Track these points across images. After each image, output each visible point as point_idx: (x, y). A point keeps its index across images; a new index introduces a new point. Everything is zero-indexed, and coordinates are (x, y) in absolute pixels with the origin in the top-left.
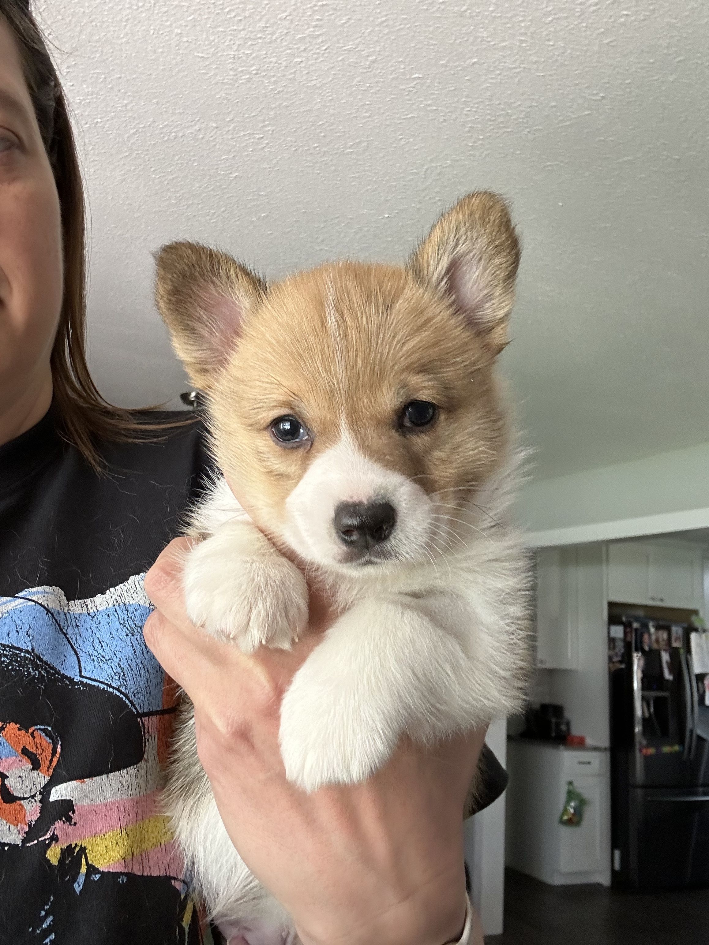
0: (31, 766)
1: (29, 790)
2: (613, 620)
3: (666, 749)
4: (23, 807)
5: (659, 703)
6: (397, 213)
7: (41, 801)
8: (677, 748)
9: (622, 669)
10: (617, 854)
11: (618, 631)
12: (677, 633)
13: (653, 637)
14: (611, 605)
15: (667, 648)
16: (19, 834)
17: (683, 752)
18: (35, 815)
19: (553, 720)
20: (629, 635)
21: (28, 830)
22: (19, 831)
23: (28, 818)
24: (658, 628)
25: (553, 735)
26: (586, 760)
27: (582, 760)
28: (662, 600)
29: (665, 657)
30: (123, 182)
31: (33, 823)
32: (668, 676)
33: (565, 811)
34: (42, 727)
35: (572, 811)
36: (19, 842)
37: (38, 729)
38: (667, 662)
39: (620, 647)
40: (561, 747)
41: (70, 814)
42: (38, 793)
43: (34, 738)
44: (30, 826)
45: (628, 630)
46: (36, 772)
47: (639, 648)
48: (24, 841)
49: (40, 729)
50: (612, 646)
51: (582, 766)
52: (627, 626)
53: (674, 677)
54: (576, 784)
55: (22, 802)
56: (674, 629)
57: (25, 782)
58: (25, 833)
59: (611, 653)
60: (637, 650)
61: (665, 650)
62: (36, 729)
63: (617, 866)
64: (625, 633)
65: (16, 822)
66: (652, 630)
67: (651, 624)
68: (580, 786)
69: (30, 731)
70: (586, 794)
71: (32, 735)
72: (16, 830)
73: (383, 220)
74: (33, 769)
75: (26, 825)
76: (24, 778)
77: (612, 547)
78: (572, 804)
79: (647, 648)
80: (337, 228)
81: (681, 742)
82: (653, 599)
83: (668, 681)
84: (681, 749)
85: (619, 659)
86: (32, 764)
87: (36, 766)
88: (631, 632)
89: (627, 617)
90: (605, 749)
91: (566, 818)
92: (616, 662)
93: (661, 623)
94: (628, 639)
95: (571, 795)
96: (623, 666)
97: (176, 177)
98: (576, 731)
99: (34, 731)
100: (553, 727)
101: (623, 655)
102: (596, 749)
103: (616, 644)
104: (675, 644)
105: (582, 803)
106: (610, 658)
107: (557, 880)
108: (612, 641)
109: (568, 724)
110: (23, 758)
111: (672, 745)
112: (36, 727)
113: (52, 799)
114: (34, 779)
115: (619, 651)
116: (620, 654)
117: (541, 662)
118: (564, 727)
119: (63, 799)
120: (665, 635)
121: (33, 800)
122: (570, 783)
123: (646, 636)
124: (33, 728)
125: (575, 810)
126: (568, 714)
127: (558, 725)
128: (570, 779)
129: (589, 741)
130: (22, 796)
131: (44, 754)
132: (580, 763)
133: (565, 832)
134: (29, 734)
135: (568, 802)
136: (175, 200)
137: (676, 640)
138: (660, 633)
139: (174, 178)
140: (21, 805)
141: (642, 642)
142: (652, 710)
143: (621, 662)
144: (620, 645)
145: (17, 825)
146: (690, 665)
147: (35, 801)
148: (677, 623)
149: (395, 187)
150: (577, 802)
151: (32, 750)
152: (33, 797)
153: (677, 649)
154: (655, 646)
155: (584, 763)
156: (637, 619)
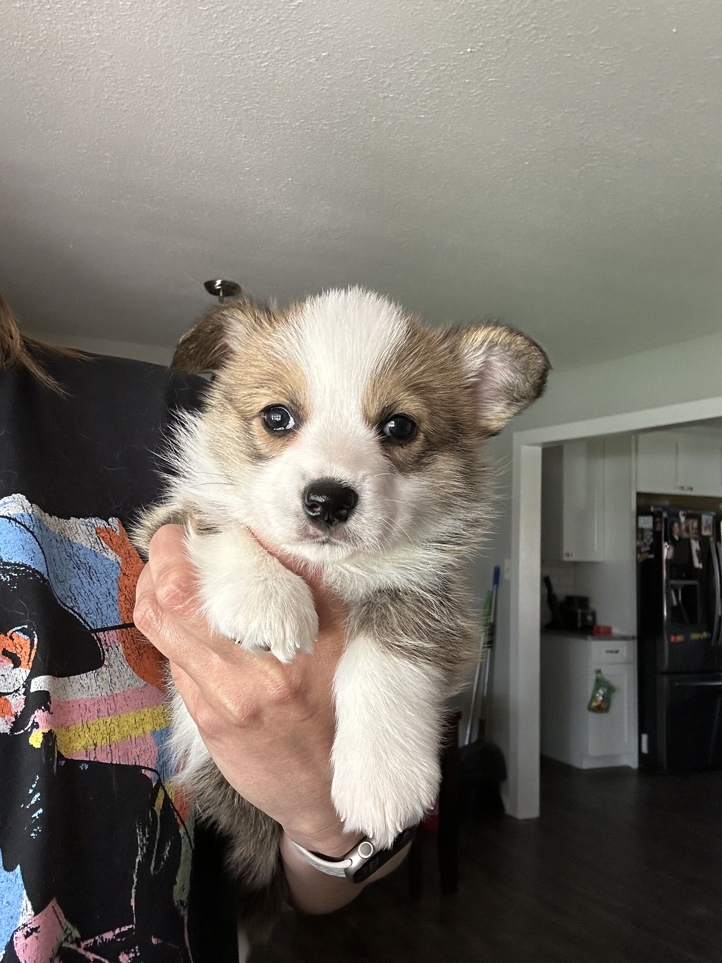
0: (12, 665)
1: (12, 686)
2: (642, 511)
3: (695, 636)
4: (8, 701)
5: (688, 591)
6: (482, 46)
7: (24, 694)
8: (705, 635)
9: (651, 559)
10: (645, 737)
11: (647, 522)
12: (707, 521)
13: (683, 527)
14: (639, 495)
15: (698, 536)
16: (7, 724)
17: (711, 638)
18: (20, 706)
19: (580, 611)
20: (659, 525)
21: (14, 720)
22: (6, 721)
23: (14, 710)
24: (688, 517)
25: (579, 625)
26: (614, 649)
27: (610, 649)
28: (691, 489)
29: (695, 546)
30: (164, 17)
31: (19, 714)
32: (697, 564)
33: (594, 698)
34: (19, 628)
35: (601, 698)
36: (8, 731)
37: (15, 631)
38: (697, 551)
39: (649, 538)
40: (589, 637)
41: (49, 703)
42: (22, 687)
43: (13, 640)
44: (16, 717)
45: (658, 520)
46: (17, 669)
47: (670, 538)
48: (12, 730)
49: (17, 630)
50: (640, 536)
51: (610, 654)
52: (656, 516)
53: (703, 565)
54: (604, 672)
55: (7, 697)
56: (704, 517)
57: (8, 680)
58: (12, 723)
59: (639, 543)
60: (666, 540)
61: (695, 539)
62: (14, 632)
63: (645, 749)
64: (655, 523)
65: (4, 714)
66: (683, 519)
67: (681, 513)
68: (607, 673)
69: (9, 634)
70: (614, 682)
71: (11, 638)
72: (4, 721)
73: (464, 57)
74: (14, 667)
75: (12, 716)
76: (6, 676)
77: (641, 436)
78: (601, 692)
79: (676, 537)
80: (408, 68)
81: (710, 629)
82: (682, 488)
83: (698, 569)
84: (710, 635)
85: (648, 549)
86: (13, 663)
87: (17, 663)
88: (661, 522)
89: (655, 507)
90: (633, 638)
91: (594, 704)
92: (645, 552)
93: (690, 511)
94: (658, 529)
95: (600, 683)
96: (652, 556)
97: (228, 8)
98: (601, 621)
99: (12, 634)
100: (579, 617)
101: (651, 546)
102: (624, 638)
103: (645, 534)
104: (705, 533)
105: (610, 690)
106: (638, 549)
107: (586, 765)
108: (640, 532)
109: (594, 615)
110: (4, 659)
111: (700, 632)
112: (14, 630)
113: (32, 690)
114: (16, 676)
115: (649, 540)
116: (649, 544)
117: (568, 555)
118: (590, 618)
119: (42, 689)
120: (695, 524)
121: (17, 694)
122: (599, 672)
123: (676, 525)
124: (11, 631)
125: (603, 697)
126: (593, 605)
127: (584, 616)
128: (598, 667)
129: (616, 631)
130: (6, 692)
131: (23, 651)
132: (607, 652)
133: (592, 718)
134: (8, 637)
135: (596, 689)
136: (222, 38)
137: (706, 528)
138: (691, 521)
139: (224, 10)
140: (6, 699)
141: (672, 531)
142: (680, 598)
143: (650, 552)
144: (649, 536)
145: (4, 717)
146: (719, 552)
147: (19, 694)
148: (707, 510)
149: (485, 12)
150: (606, 690)
151: (11, 651)
152: (16, 691)
153: (707, 537)
154: (685, 535)
155: (611, 652)
156: (665, 508)
